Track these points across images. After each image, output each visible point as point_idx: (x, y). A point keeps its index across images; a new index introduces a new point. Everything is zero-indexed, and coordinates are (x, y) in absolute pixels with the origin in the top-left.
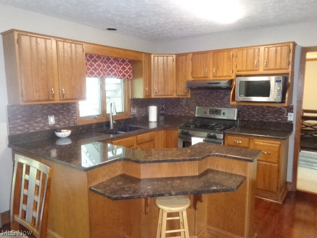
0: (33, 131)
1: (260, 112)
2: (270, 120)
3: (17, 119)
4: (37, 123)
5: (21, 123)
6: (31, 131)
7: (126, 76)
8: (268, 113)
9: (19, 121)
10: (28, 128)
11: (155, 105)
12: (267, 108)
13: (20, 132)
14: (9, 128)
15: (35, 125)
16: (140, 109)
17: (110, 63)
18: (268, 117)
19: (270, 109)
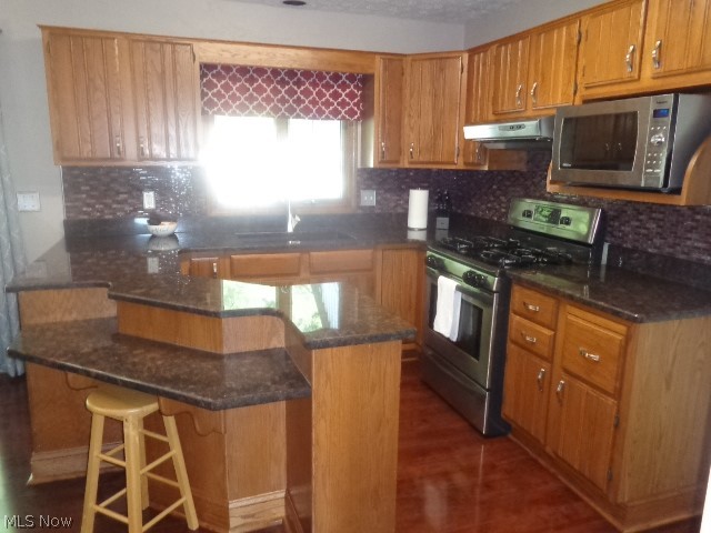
0: (111, 217)
1: (668, 225)
2: (695, 256)
3: (81, 192)
4: (118, 202)
5: (88, 201)
6: (107, 217)
7: (340, 113)
8: (691, 230)
9: (84, 196)
10: (102, 211)
11: (423, 188)
12: (689, 213)
13: (86, 217)
14: (67, 207)
15: (115, 206)
16: (388, 196)
17: (278, 82)
18: (689, 243)
19: (699, 217)
